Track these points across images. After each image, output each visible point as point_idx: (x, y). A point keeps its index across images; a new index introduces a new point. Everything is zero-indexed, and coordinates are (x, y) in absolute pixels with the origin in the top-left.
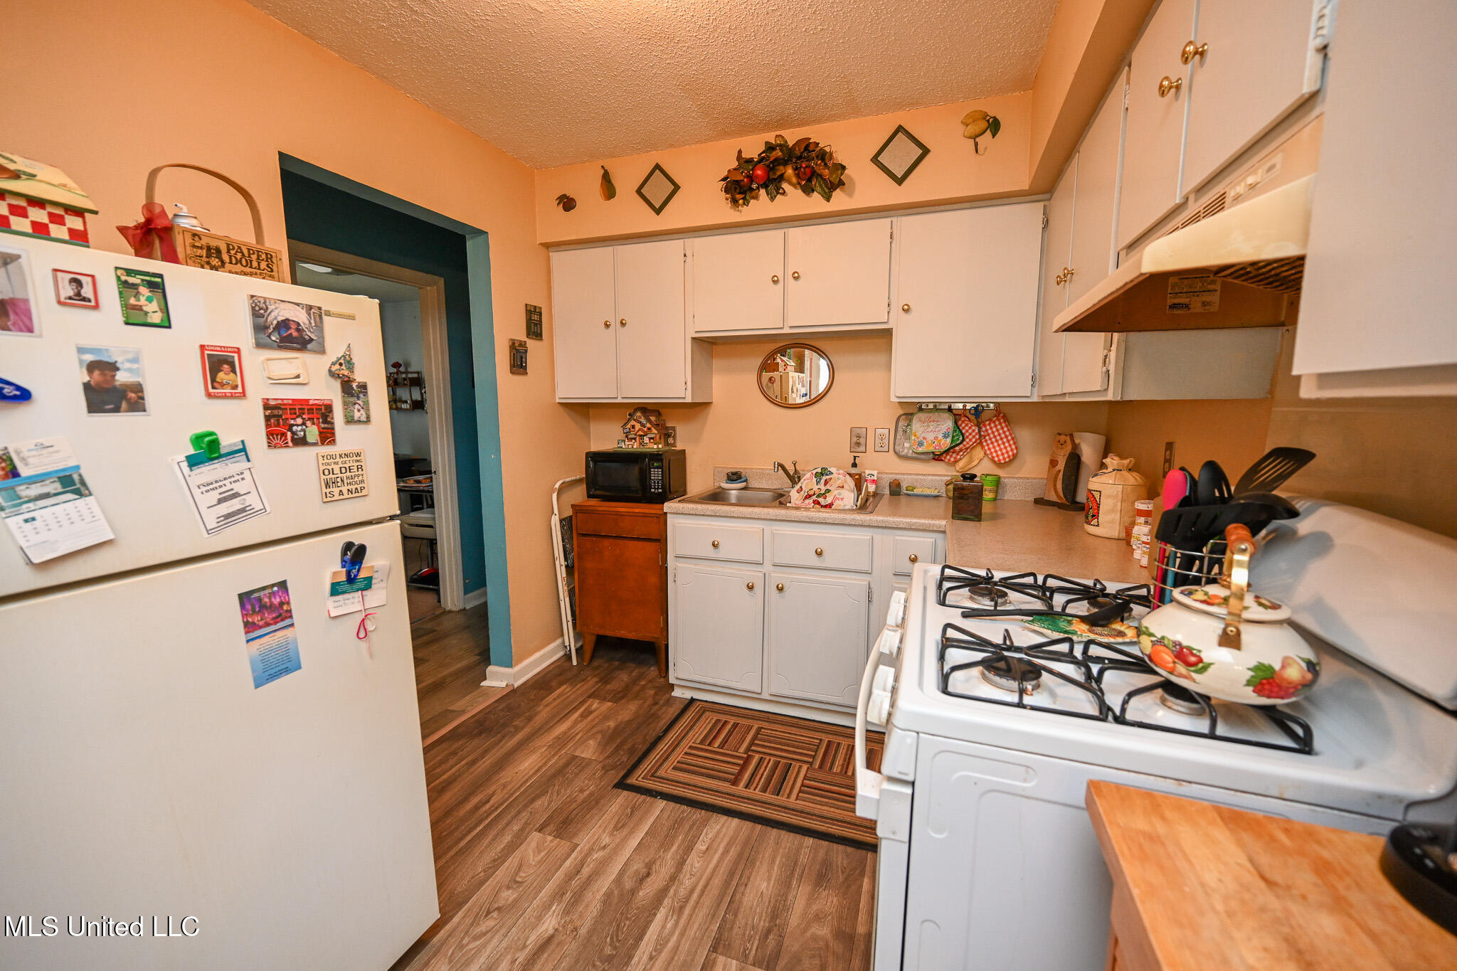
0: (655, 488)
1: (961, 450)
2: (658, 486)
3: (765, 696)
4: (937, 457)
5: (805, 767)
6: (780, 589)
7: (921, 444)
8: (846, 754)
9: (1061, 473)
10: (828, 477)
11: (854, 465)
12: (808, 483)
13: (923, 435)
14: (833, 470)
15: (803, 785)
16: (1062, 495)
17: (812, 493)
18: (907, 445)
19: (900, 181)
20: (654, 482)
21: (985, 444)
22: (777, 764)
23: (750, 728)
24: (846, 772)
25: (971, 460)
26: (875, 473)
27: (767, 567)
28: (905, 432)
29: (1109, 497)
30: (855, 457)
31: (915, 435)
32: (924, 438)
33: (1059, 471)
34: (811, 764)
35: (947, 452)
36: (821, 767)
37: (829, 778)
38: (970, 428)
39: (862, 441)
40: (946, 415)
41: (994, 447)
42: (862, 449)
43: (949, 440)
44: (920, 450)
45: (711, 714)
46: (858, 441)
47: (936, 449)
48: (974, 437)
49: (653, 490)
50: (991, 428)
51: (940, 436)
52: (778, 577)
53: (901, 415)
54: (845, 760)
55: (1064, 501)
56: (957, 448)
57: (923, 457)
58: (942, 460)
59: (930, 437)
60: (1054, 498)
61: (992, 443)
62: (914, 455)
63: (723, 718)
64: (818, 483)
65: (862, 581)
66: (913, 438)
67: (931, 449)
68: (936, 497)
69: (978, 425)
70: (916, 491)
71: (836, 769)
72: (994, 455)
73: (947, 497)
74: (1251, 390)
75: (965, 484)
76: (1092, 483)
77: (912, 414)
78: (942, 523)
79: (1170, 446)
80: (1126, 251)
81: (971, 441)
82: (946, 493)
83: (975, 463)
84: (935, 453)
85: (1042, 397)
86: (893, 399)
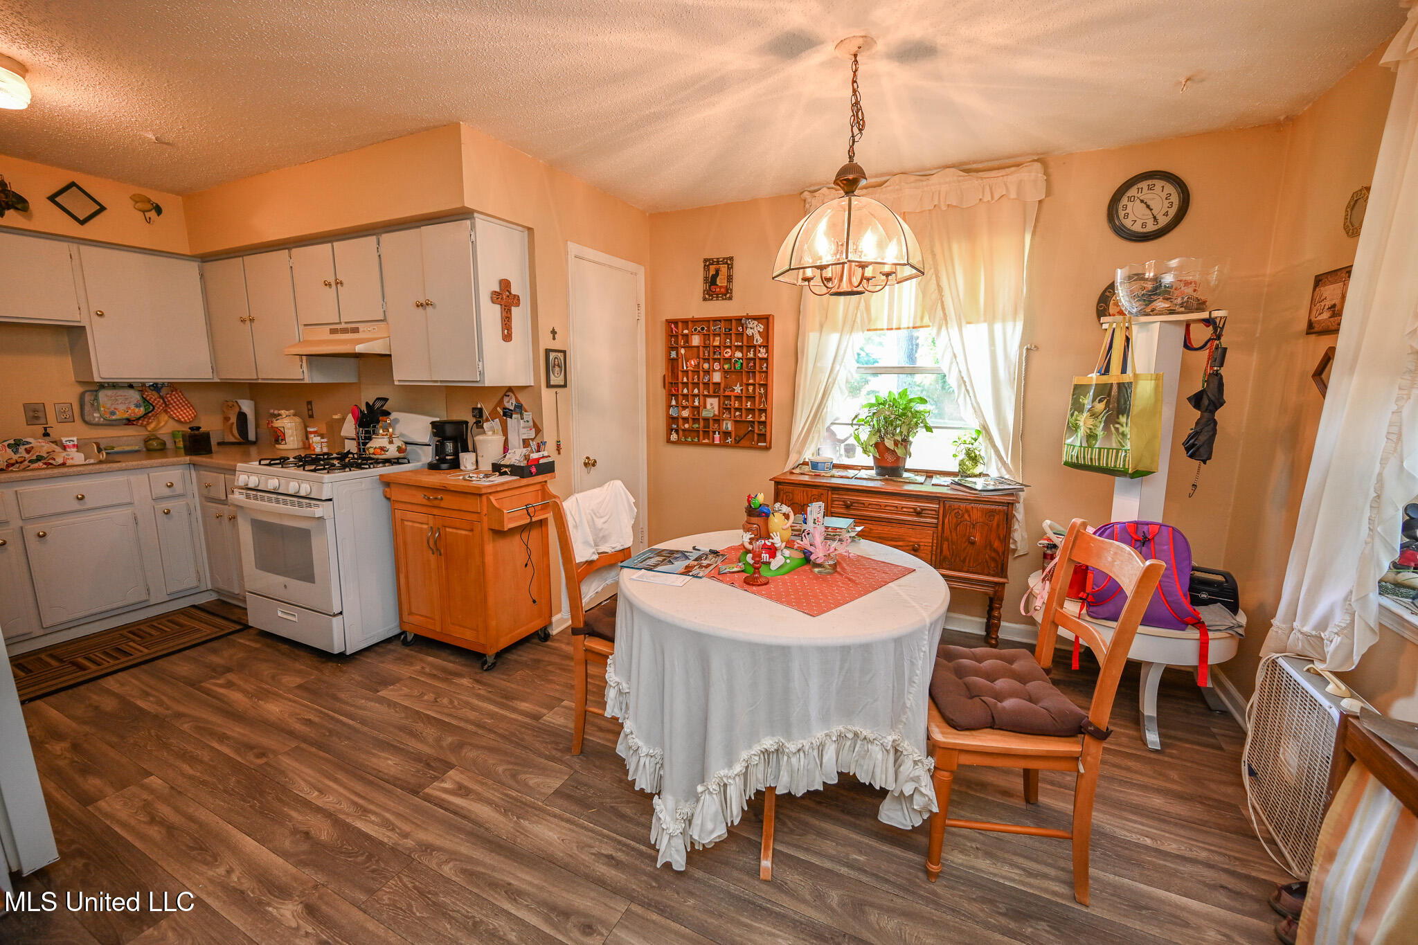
1: (153, 415)
4: (129, 422)
6: (42, 536)
7: (113, 413)
9: (235, 424)
10: (27, 446)
11: (46, 434)
13: (114, 406)
14: (29, 439)
15: (143, 646)
16: (238, 437)
17: (12, 462)
18: (96, 415)
19: (82, 222)
21: (169, 410)
24: (165, 630)
25: (159, 422)
26: (74, 438)
27: (15, 523)
28: (93, 405)
29: (289, 428)
30: (45, 428)
31: (104, 407)
32: (115, 409)
33: (233, 423)
35: (139, 419)
36: (142, 637)
38: (155, 400)
39: (41, 414)
40: (131, 392)
41: (179, 412)
42: (43, 421)
43: (142, 409)
44: (114, 417)
46: (35, 414)
47: (131, 416)
48: (161, 406)
50: (173, 399)
51: (133, 407)
52: (33, 527)
55: (241, 440)
56: (150, 414)
57: (114, 423)
58: (133, 424)
59: (122, 407)
60: (232, 440)
61: (176, 409)
62: (106, 422)
64: (16, 452)
65: (127, 511)
66: (102, 409)
67: (126, 416)
68: (136, 451)
69: (160, 397)
70: (116, 450)
72: (180, 417)
73: (149, 450)
74: (353, 380)
75: (196, 432)
76: (277, 424)
77: (96, 391)
78: (188, 458)
79: (309, 403)
80: (305, 325)
81: (159, 408)
82: (146, 447)
83: (162, 424)
84: (128, 420)
85: (221, 379)
86: (97, 379)
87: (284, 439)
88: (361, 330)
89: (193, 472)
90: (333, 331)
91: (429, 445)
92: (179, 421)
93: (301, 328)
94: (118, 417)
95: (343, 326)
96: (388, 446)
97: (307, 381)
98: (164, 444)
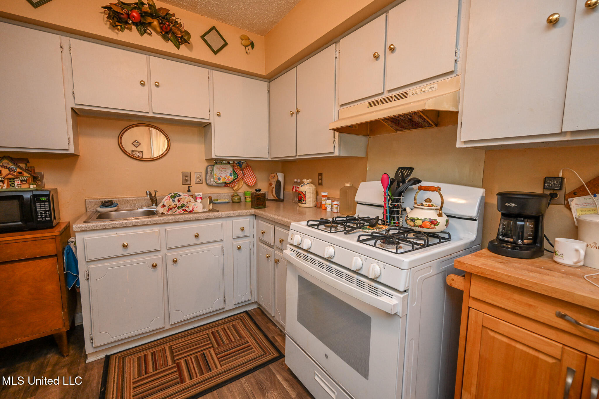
0: (42, 217)
1: (237, 181)
2: (46, 216)
3: (168, 327)
4: (226, 185)
5: (212, 350)
6: (175, 262)
7: (219, 179)
8: (225, 333)
9: (274, 188)
10: (179, 198)
11: (189, 191)
12: (167, 201)
13: (220, 175)
14: (180, 193)
15: (218, 359)
16: (275, 196)
17: (171, 207)
18: (212, 180)
19: (216, 53)
20: (41, 213)
21: (244, 178)
22: (196, 358)
23: (164, 350)
24: (231, 340)
25: (239, 185)
26: (201, 194)
27: (164, 251)
28: (211, 173)
29: (308, 193)
30: (189, 187)
31: (216, 175)
32: (221, 176)
33: (273, 187)
34: (213, 347)
35: (230, 183)
36: (218, 345)
37: (227, 347)
38: (239, 171)
39: (188, 179)
40: (229, 166)
41: (249, 179)
42: (189, 182)
43: (233, 177)
44: (219, 182)
45: (130, 357)
46: (186, 178)
47: (227, 181)
48: (241, 175)
49: (39, 219)
50: (246, 172)
51: (228, 175)
52: (172, 255)
53: (207, 167)
54: (226, 336)
55: (277, 198)
56: (236, 180)
57: (220, 185)
58: (228, 186)
59: (224, 175)
60: (272, 198)
61: (248, 178)
62: (216, 184)
63: (142, 354)
64: (173, 201)
65: (219, 245)
66: (215, 176)
67: (225, 181)
68: (228, 203)
69: (241, 170)
70: (219, 201)
71: (226, 342)
72: (249, 182)
73: (233, 202)
74: (362, 154)
75: (259, 193)
76: (301, 189)
77: (213, 165)
78: (253, 211)
79: (320, 175)
80: (342, 105)
81: (240, 177)
82: (232, 200)
83: (240, 187)
84: (226, 183)
85: (272, 158)
86: (214, 157)
87: (305, 200)
88: (410, 94)
89: (254, 219)
90: (370, 105)
91: (475, 220)
92: (248, 185)
93: (338, 108)
94: (222, 182)
95: (386, 95)
96: (439, 219)
97: (336, 154)
98: (240, 199)
